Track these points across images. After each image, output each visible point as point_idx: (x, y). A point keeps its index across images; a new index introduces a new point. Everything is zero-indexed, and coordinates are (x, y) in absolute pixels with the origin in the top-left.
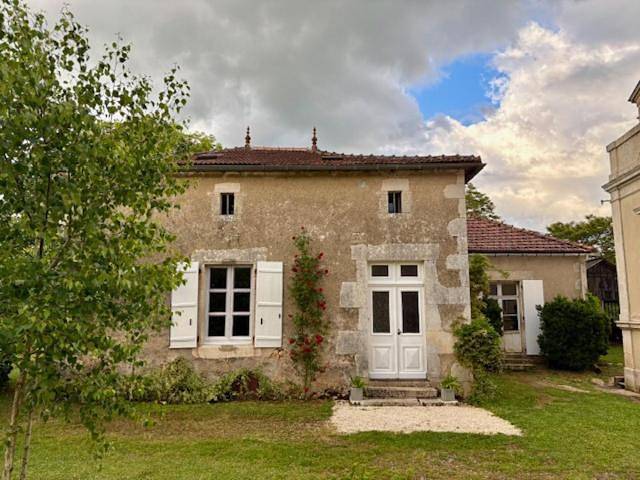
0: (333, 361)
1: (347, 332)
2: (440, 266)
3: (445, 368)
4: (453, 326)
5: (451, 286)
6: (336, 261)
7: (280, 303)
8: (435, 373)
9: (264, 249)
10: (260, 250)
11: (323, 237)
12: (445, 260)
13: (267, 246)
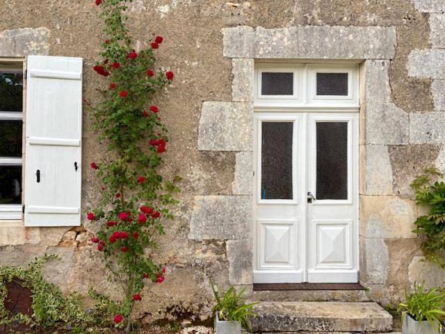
0: (184, 253)
1: (213, 198)
2: (396, 71)
3: (397, 266)
4: (415, 185)
5: (415, 109)
6: (192, 58)
7: (78, 140)
8: (379, 274)
9: (43, 31)
10: (35, 32)
11: (165, 9)
12: (405, 60)
13: (49, 24)
